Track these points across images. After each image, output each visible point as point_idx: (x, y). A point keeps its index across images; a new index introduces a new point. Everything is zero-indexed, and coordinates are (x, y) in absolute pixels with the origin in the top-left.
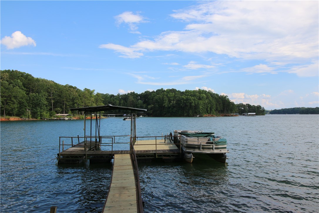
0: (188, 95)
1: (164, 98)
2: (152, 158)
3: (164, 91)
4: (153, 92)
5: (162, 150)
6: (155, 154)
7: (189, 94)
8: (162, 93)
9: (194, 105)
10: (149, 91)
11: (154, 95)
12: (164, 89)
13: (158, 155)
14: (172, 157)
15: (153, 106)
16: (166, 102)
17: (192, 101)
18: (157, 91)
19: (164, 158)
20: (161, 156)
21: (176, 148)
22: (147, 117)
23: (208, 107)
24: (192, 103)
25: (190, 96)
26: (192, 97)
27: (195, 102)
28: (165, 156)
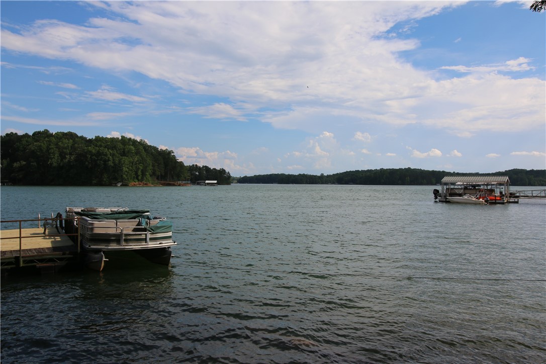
0: (101, 146)
1: (50, 149)
2: (9, 267)
3: (51, 135)
4: (26, 135)
5: (35, 249)
6: (17, 258)
7: (103, 144)
8: (47, 139)
9: (112, 165)
10: (16, 134)
11: (27, 141)
12: (51, 132)
13: (24, 261)
14: (59, 263)
15: (24, 163)
16: (54, 158)
17: (109, 158)
18: (34, 135)
19: (39, 265)
20: (32, 261)
21: (70, 243)
22: (11, 185)
23: (139, 168)
24: (109, 160)
25: (105, 147)
26: (108, 149)
27: (113, 160)
28: (41, 261)
